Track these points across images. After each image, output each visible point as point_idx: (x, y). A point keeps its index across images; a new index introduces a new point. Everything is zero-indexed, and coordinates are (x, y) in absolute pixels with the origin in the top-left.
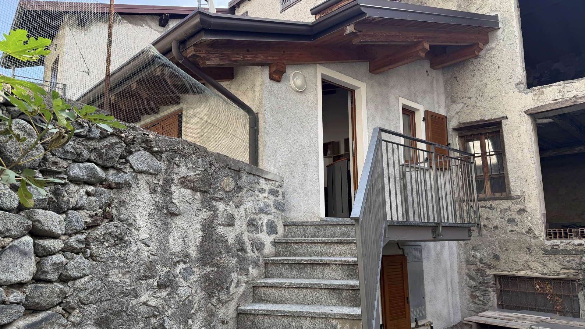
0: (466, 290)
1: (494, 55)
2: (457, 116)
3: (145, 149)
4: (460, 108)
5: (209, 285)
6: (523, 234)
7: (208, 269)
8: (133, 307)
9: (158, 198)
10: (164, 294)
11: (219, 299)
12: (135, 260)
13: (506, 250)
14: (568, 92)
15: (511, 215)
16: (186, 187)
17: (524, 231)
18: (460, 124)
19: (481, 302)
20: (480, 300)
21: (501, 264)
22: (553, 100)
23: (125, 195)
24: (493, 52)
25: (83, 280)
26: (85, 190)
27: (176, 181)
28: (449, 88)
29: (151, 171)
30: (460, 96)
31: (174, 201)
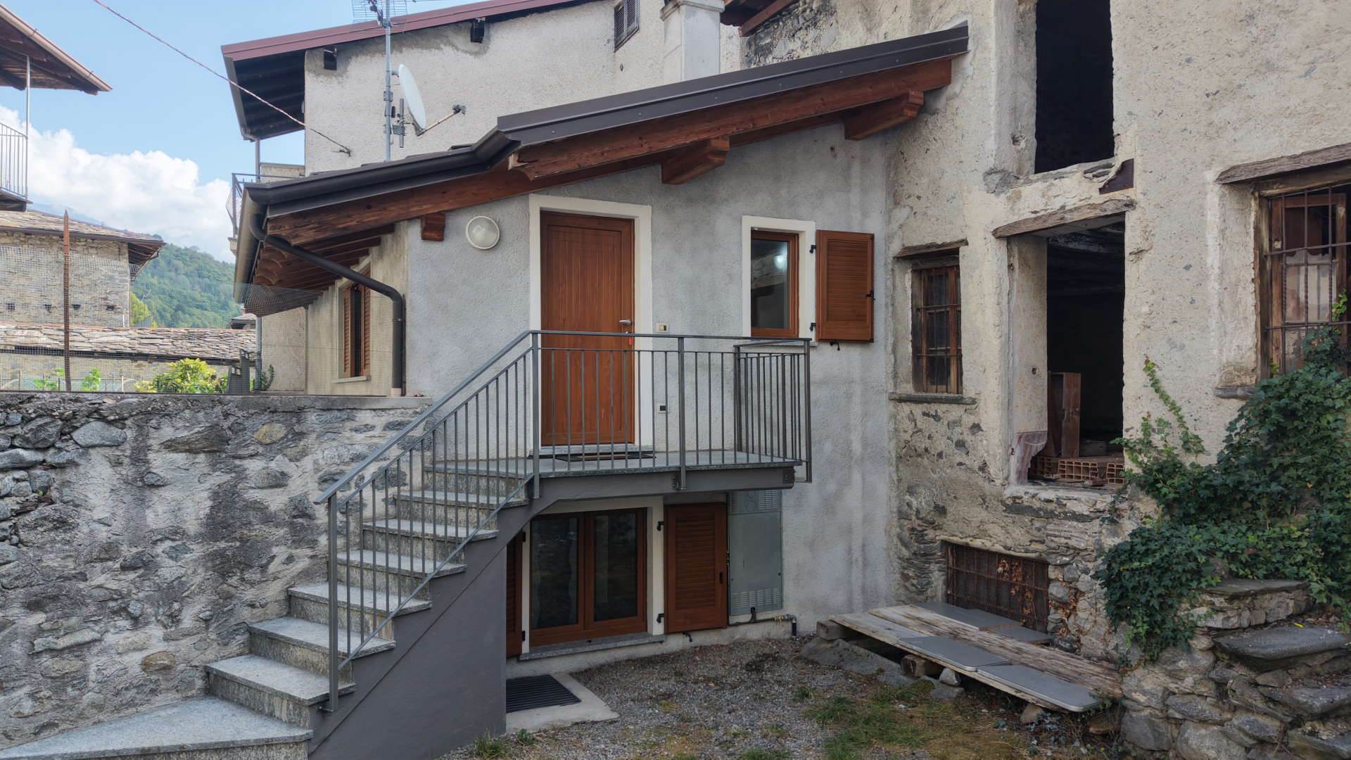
0: (895, 564)
1: (957, 109)
2: (900, 233)
3: (98, 419)
4: (905, 216)
5: (222, 563)
6: (974, 472)
7: (223, 545)
8: (79, 590)
9: (127, 471)
10: (132, 576)
11: (243, 579)
12: (87, 542)
13: (955, 497)
14: (1055, 197)
15: (961, 434)
16: (176, 450)
17: (976, 466)
18: (906, 249)
19: (914, 588)
20: (913, 585)
21: (948, 521)
22: (1033, 213)
23: (70, 474)
24: (956, 103)
25: (7, 566)
26: (11, 477)
27: (156, 447)
28: (892, 175)
29: (108, 443)
30: (906, 192)
31: (154, 471)
